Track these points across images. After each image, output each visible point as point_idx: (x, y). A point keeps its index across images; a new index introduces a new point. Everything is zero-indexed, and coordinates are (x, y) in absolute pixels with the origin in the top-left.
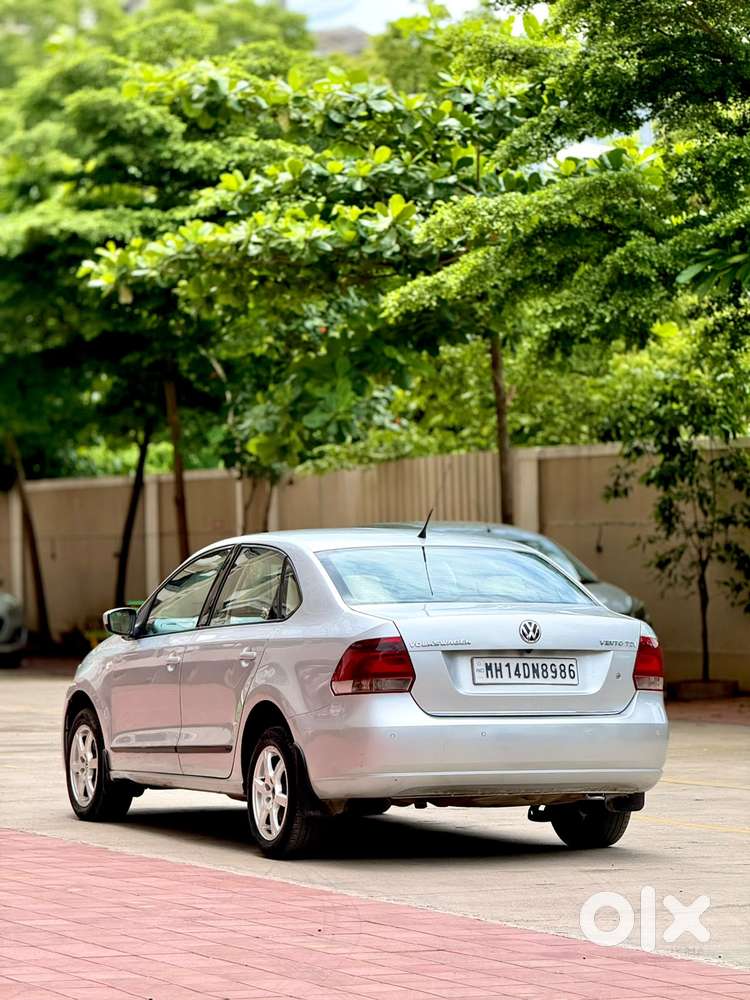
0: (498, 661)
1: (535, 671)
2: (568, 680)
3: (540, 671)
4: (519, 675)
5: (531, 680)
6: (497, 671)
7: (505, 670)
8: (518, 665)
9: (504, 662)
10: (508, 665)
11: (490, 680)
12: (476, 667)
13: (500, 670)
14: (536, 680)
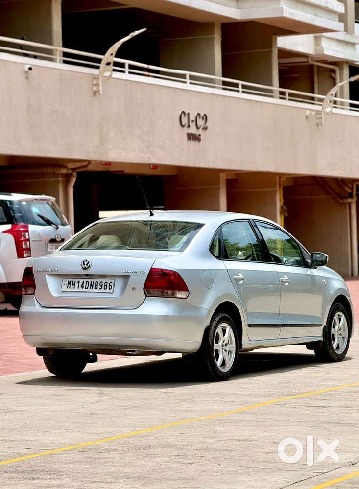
0: (74, 280)
1: (92, 285)
2: (108, 290)
3: (94, 285)
4: (83, 287)
5: (88, 290)
6: (73, 285)
7: (77, 284)
8: (83, 282)
9: (77, 280)
10: (79, 282)
11: (69, 290)
12: (63, 283)
13: (74, 285)
14: (91, 290)
